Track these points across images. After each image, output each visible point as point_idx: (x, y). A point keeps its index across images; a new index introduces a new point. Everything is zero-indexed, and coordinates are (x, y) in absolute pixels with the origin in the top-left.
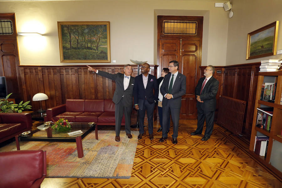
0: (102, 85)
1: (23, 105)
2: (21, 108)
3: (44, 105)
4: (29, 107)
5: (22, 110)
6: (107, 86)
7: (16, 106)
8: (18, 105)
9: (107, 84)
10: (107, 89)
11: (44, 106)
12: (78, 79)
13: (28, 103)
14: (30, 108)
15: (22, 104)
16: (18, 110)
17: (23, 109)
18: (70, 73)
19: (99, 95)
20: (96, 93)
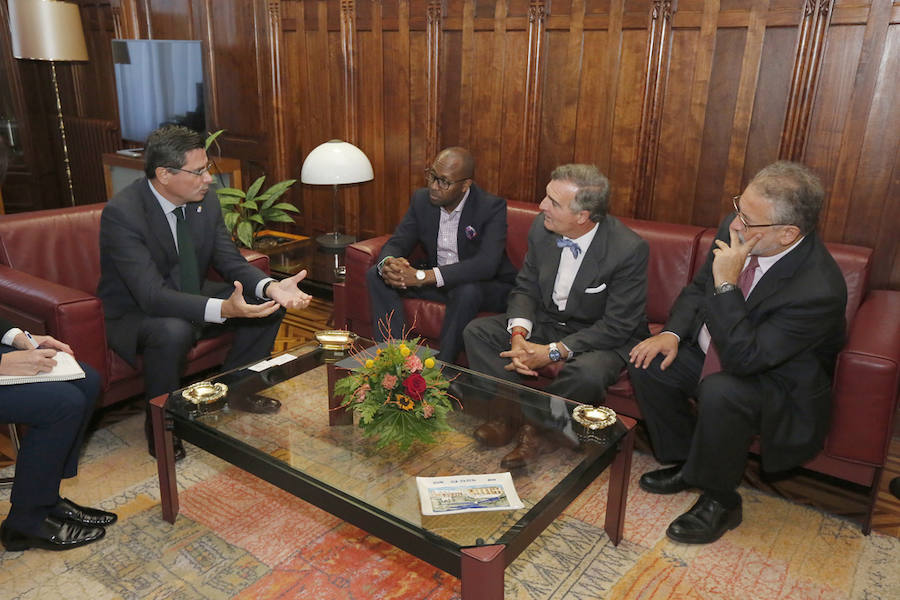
0: (699, 116)
1: (262, 198)
2: (254, 212)
3: (351, 205)
4: (285, 213)
5: (253, 222)
6: (738, 123)
7: (235, 201)
8: (243, 195)
9: (739, 115)
10: (733, 150)
11: (352, 215)
12: (550, 63)
13: (281, 187)
14: (287, 219)
15: (260, 193)
16: (239, 221)
17: (258, 219)
18: (498, 26)
19: (665, 189)
20: (643, 169)
